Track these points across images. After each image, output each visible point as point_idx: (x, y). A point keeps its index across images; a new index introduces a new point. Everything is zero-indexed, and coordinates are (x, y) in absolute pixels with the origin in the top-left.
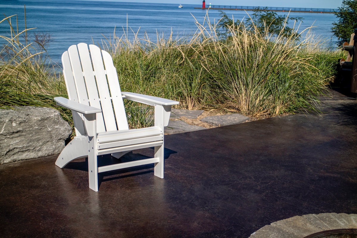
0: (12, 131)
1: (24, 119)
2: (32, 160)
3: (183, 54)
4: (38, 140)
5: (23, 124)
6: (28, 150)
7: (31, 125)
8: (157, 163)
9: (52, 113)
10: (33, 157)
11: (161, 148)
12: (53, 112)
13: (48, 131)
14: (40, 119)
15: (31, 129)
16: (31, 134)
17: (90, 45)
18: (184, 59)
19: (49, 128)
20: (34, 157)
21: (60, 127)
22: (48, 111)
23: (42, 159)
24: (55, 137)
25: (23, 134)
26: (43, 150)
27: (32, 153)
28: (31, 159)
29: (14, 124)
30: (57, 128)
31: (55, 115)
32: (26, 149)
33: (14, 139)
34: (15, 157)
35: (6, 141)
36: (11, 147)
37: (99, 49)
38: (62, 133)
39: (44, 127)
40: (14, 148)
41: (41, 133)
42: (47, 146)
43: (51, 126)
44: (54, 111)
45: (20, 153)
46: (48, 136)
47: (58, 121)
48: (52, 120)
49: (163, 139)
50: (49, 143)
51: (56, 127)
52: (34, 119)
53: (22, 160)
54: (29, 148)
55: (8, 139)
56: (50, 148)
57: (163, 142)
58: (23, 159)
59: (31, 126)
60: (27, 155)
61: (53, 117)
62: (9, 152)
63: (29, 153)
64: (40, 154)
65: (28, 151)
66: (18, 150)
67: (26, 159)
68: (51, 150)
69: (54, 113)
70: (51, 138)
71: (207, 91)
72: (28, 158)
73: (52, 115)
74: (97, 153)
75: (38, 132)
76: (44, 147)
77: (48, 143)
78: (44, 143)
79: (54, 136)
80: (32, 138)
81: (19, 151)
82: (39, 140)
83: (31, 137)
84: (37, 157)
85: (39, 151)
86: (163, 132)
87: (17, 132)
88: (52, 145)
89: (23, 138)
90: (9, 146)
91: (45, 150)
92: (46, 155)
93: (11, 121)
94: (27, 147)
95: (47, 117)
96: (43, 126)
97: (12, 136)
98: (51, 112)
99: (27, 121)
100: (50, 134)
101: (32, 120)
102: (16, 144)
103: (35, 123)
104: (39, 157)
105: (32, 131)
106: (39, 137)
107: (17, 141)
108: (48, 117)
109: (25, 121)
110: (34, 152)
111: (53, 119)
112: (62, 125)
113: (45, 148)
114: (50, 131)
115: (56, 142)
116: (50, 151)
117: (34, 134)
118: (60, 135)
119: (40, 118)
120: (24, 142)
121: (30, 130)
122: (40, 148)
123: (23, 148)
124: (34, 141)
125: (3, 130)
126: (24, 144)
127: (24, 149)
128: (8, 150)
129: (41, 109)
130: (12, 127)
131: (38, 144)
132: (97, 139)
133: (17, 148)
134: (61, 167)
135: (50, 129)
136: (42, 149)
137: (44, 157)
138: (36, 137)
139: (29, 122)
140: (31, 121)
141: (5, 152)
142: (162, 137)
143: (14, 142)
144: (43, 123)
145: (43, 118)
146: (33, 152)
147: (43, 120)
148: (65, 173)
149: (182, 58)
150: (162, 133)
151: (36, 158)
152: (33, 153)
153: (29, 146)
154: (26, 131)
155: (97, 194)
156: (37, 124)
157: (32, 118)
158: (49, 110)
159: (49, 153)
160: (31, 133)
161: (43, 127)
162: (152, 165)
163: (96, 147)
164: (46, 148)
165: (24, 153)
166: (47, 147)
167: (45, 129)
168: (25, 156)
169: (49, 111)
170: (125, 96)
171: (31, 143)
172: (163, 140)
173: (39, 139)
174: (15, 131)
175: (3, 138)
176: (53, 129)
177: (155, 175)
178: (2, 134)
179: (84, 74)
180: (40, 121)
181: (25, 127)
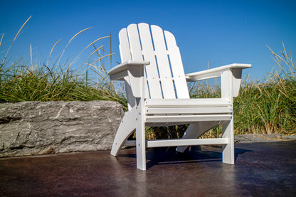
0: (68, 117)
1: (82, 106)
3: (260, 90)
4: (98, 131)
5: (81, 111)
7: (89, 113)
8: (226, 145)
10: (90, 149)
12: (115, 104)
13: (108, 123)
15: (90, 118)
17: (152, 26)
19: (109, 120)
20: (92, 149)
22: (110, 102)
25: (81, 122)
26: (103, 144)
27: (91, 145)
28: (89, 151)
29: (71, 111)
30: (118, 121)
32: (84, 140)
33: (71, 126)
34: (72, 147)
35: (61, 127)
36: (67, 135)
37: (162, 30)
40: (70, 137)
41: (100, 123)
42: (107, 139)
43: (112, 118)
45: (77, 144)
46: (108, 128)
48: (113, 111)
49: (232, 111)
50: (110, 136)
51: (118, 119)
52: (93, 108)
53: (79, 151)
54: (87, 139)
55: (64, 126)
56: (110, 141)
57: (232, 115)
59: (90, 115)
60: (85, 147)
61: (114, 107)
62: (64, 140)
63: (87, 145)
64: (99, 147)
65: (86, 142)
66: (74, 140)
67: (84, 151)
70: (112, 130)
72: (86, 150)
74: (144, 119)
75: (97, 122)
76: (104, 139)
77: (108, 136)
78: (104, 136)
81: (76, 141)
83: (90, 127)
84: (95, 150)
85: (98, 143)
86: (232, 103)
87: (75, 119)
89: (81, 127)
90: (65, 133)
94: (85, 137)
95: (108, 108)
96: (103, 117)
97: (68, 123)
98: (113, 103)
99: (85, 108)
100: (111, 126)
102: (73, 132)
103: (94, 111)
104: (98, 150)
105: (91, 120)
106: (98, 127)
107: (74, 129)
109: (83, 109)
110: (93, 144)
111: (115, 110)
113: (105, 141)
114: (111, 123)
117: (93, 123)
119: (99, 107)
120: (82, 131)
121: (88, 119)
122: (99, 140)
123: (80, 137)
124: (93, 131)
125: (58, 115)
126: (81, 133)
127: (82, 140)
128: (63, 138)
130: (69, 113)
131: (97, 136)
132: (145, 102)
133: (73, 137)
134: (115, 155)
135: (111, 121)
136: (102, 142)
137: (104, 150)
138: (95, 128)
139: (87, 109)
140: (90, 109)
141: (60, 140)
143: (71, 130)
144: (103, 113)
145: (103, 107)
147: (103, 109)
150: (230, 103)
153: (87, 137)
154: (83, 119)
156: (96, 113)
160: (90, 123)
163: (144, 112)
165: (81, 143)
166: (107, 141)
167: (105, 120)
168: (82, 147)
171: (89, 134)
172: (232, 113)
174: (72, 118)
175: (59, 123)
176: (114, 121)
177: (223, 161)
178: (57, 119)
179: (143, 52)
180: (100, 110)
181: (83, 115)
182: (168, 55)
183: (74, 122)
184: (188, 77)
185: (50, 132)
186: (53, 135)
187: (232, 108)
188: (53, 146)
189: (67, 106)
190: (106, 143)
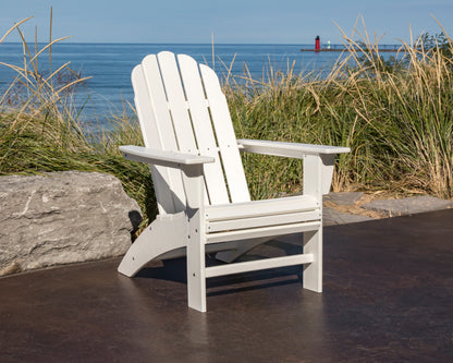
0: (41, 211)
1: (62, 190)
3: (317, 98)
4: (85, 229)
5: (60, 199)
6: (67, 247)
7: (73, 201)
8: (308, 264)
9: (109, 181)
10: (75, 260)
11: (318, 234)
12: (110, 179)
13: (102, 214)
15: (74, 208)
18: (318, 108)
19: (104, 208)
20: (78, 259)
22: (100, 177)
23: (92, 264)
24: (115, 225)
25: (61, 216)
26: (94, 249)
27: (75, 252)
28: (73, 263)
29: (45, 199)
30: (117, 209)
31: (113, 185)
32: (65, 245)
33: (45, 225)
34: (46, 259)
35: (31, 228)
36: (40, 240)
37: (195, 63)
38: (126, 217)
39: (95, 206)
40: (45, 243)
41: (90, 216)
42: (101, 241)
43: (108, 205)
44: (112, 178)
45: (54, 252)
46: (103, 222)
47: (120, 196)
48: (109, 194)
49: (321, 217)
50: (104, 236)
51: (116, 206)
52: (79, 191)
53: (57, 264)
54: (69, 244)
55: (35, 226)
56: (104, 244)
57: (320, 223)
58: (59, 262)
59: (74, 204)
60: (66, 256)
61: (110, 187)
62: (35, 248)
63: (69, 253)
64: (88, 255)
66: (50, 247)
67: (65, 264)
69: (112, 181)
70: (108, 226)
71: (369, 157)
72: (68, 262)
73: (108, 185)
74: (204, 239)
75: (85, 214)
76: (95, 242)
77: (102, 236)
78: (96, 235)
79: (112, 223)
80: (75, 225)
81: (52, 249)
83: (74, 223)
84: (82, 260)
85: (86, 249)
86: (321, 205)
87: (51, 213)
88: (109, 240)
89: (60, 226)
90: (36, 238)
92: (99, 258)
93: (40, 193)
94: (66, 241)
97: (41, 220)
98: (107, 179)
99: (67, 193)
100: (106, 220)
101: (75, 192)
102: (49, 234)
103: (80, 197)
104: (86, 261)
105: (75, 212)
106: (87, 223)
107: (50, 230)
108: (103, 187)
109: (63, 194)
110: (78, 251)
111: (112, 192)
113: (96, 244)
114: (106, 214)
115: (115, 234)
116: (106, 250)
117: (79, 217)
118: (122, 221)
119: (88, 190)
120: (61, 231)
121: (71, 211)
122: (87, 243)
123: (59, 242)
124: (77, 230)
125: (26, 209)
126: (61, 235)
127: (62, 246)
128: (34, 245)
130: (41, 203)
131: (85, 238)
132: (205, 213)
133: (49, 243)
134: (130, 275)
135: (106, 211)
136: (92, 246)
137: (96, 260)
138: (82, 224)
139: (70, 195)
140: (73, 193)
141: (30, 249)
142: (318, 214)
143: (46, 232)
144: (94, 199)
145: (93, 189)
147: (94, 192)
148: (138, 285)
149: (315, 105)
150: (318, 206)
151: (81, 262)
153: (69, 240)
154: (64, 211)
156: (83, 200)
157: (75, 189)
160: (74, 216)
161: (93, 207)
162: (300, 269)
163: (203, 229)
166: (100, 243)
167: (97, 210)
168: (62, 257)
169: (103, 177)
170: (243, 145)
171: (72, 235)
172: (320, 220)
173: (88, 228)
174: (46, 211)
175: (27, 222)
176: (111, 211)
177: (304, 287)
178: (24, 216)
179: (170, 105)
180: (89, 194)
181: (63, 205)
182: (209, 109)
183: (50, 218)
185: (14, 237)
186: (19, 242)
187: (320, 211)
188: (19, 260)
189: (38, 192)
190: (99, 247)
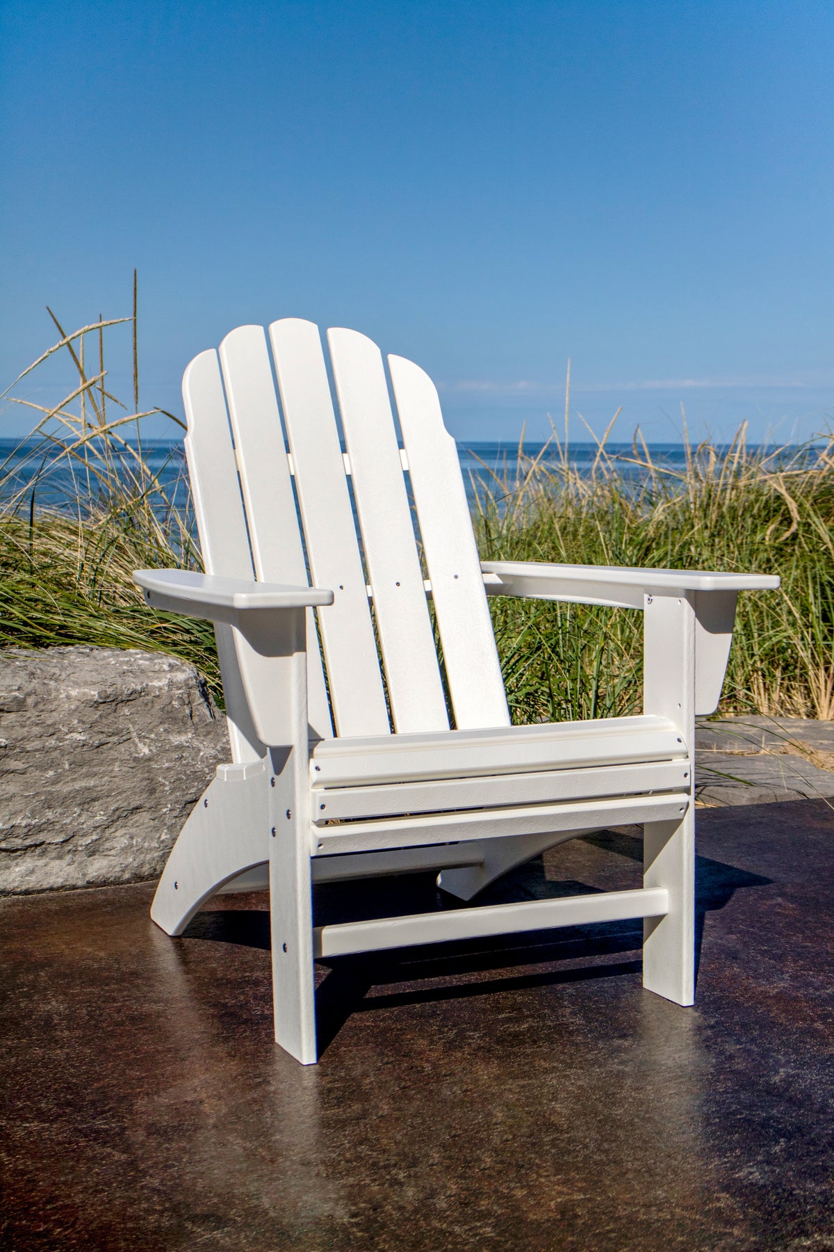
1: (16, 694)
2: (56, 894)
3: (793, 506)
4: (88, 800)
5: (12, 716)
6: (36, 846)
7: (49, 722)
8: (657, 920)
9: (161, 671)
10: (57, 881)
11: (681, 833)
12: (166, 667)
13: (136, 759)
14: (96, 698)
15: (52, 742)
16: (50, 767)
17: (332, 332)
18: (794, 527)
19: (140, 745)
20: (66, 880)
21: (196, 743)
22: (141, 662)
23: (104, 893)
24: (173, 790)
25: (13, 764)
26: (112, 852)
27: (58, 862)
28: (51, 889)
30: (180, 747)
31: (171, 684)
32: (28, 842)
37: (375, 351)
38: (207, 770)
39: (115, 739)
41: (101, 764)
42: (133, 830)
43: (153, 736)
44: (170, 665)
46: (137, 782)
47: (188, 712)
48: (157, 707)
49: (689, 782)
50: (143, 817)
51: (177, 739)
52: (68, 697)
54: (41, 837)
56: (144, 839)
57: (691, 798)
58: (10, 887)
59: (51, 730)
60: (32, 872)
61: (160, 689)
63: (41, 863)
64: (98, 868)
65: (38, 850)
67: (27, 892)
68: (150, 850)
69: (170, 671)
70: (152, 791)
72: (38, 887)
73: (156, 683)
74: (308, 841)
75: (86, 757)
76: (118, 834)
77: (136, 817)
78: (119, 817)
79: (164, 785)
80: (58, 787)
82: (94, 800)
83: (55, 782)
84: (80, 883)
85: (92, 851)
86: (689, 745)
88: (157, 829)
89: (11, 788)
91: (122, 849)
92: (127, 876)
94: (31, 830)
95: (134, 692)
96: (113, 734)
98: (157, 667)
99: (30, 701)
100: (146, 775)
101: (56, 699)
103: (71, 713)
104: (90, 884)
105: (56, 754)
106: (92, 783)
108: (139, 688)
109: (20, 704)
110: (68, 858)
111: (164, 701)
112: (209, 733)
113: (120, 839)
114: (149, 760)
115: (175, 813)
116: (149, 857)
117: (67, 766)
118: (196, 779)
119: (94, 693)
120: (17, 804)
121: (44, 750)
122: (94, 837)
123: (10, 832)
124: (65, 801)
126: (14, 814)
127: (18, 842)
129: (113, 656)
131: (87, 822)
132: (313, 763)
134: (171, 929)
135: (146, 751)
136: (107, 845)
137: (117, 882)
138: (78, 785)
139: (41, 707)
140: (51, 702)
142: (681, 770)
144: (111, 718)
145: (109, 691)
146: (60, 857)
147: (111, 701)
149: (788, 520)
150: (681, 747)
151: (74, 887)
152: (64, 863)
153: (40, 829)
154: (24, 751)
155: (310, 1080)
156: (81, 721)
157: (57, 690)
158: (150, 659)
159: (142, 865)
160: (52, 765)
161: (111, 739)
163: (306, 810)
164: (124, 841)
165: (16, 858)
166: (132, 838)
167: (122, 748)
168: (17, 874)
169: (147, 663)
170: (500, 576)
171: (50, 815)
172: (687, 790)
173: (94, 795)
176: (163, 751)
177: (647, 984)
179: (295, 463)
180: (96, 705)
181: (20, 732)
182: (407, 475)
184: (494, 579)
187: (689, 764)
190: (124, 850)
